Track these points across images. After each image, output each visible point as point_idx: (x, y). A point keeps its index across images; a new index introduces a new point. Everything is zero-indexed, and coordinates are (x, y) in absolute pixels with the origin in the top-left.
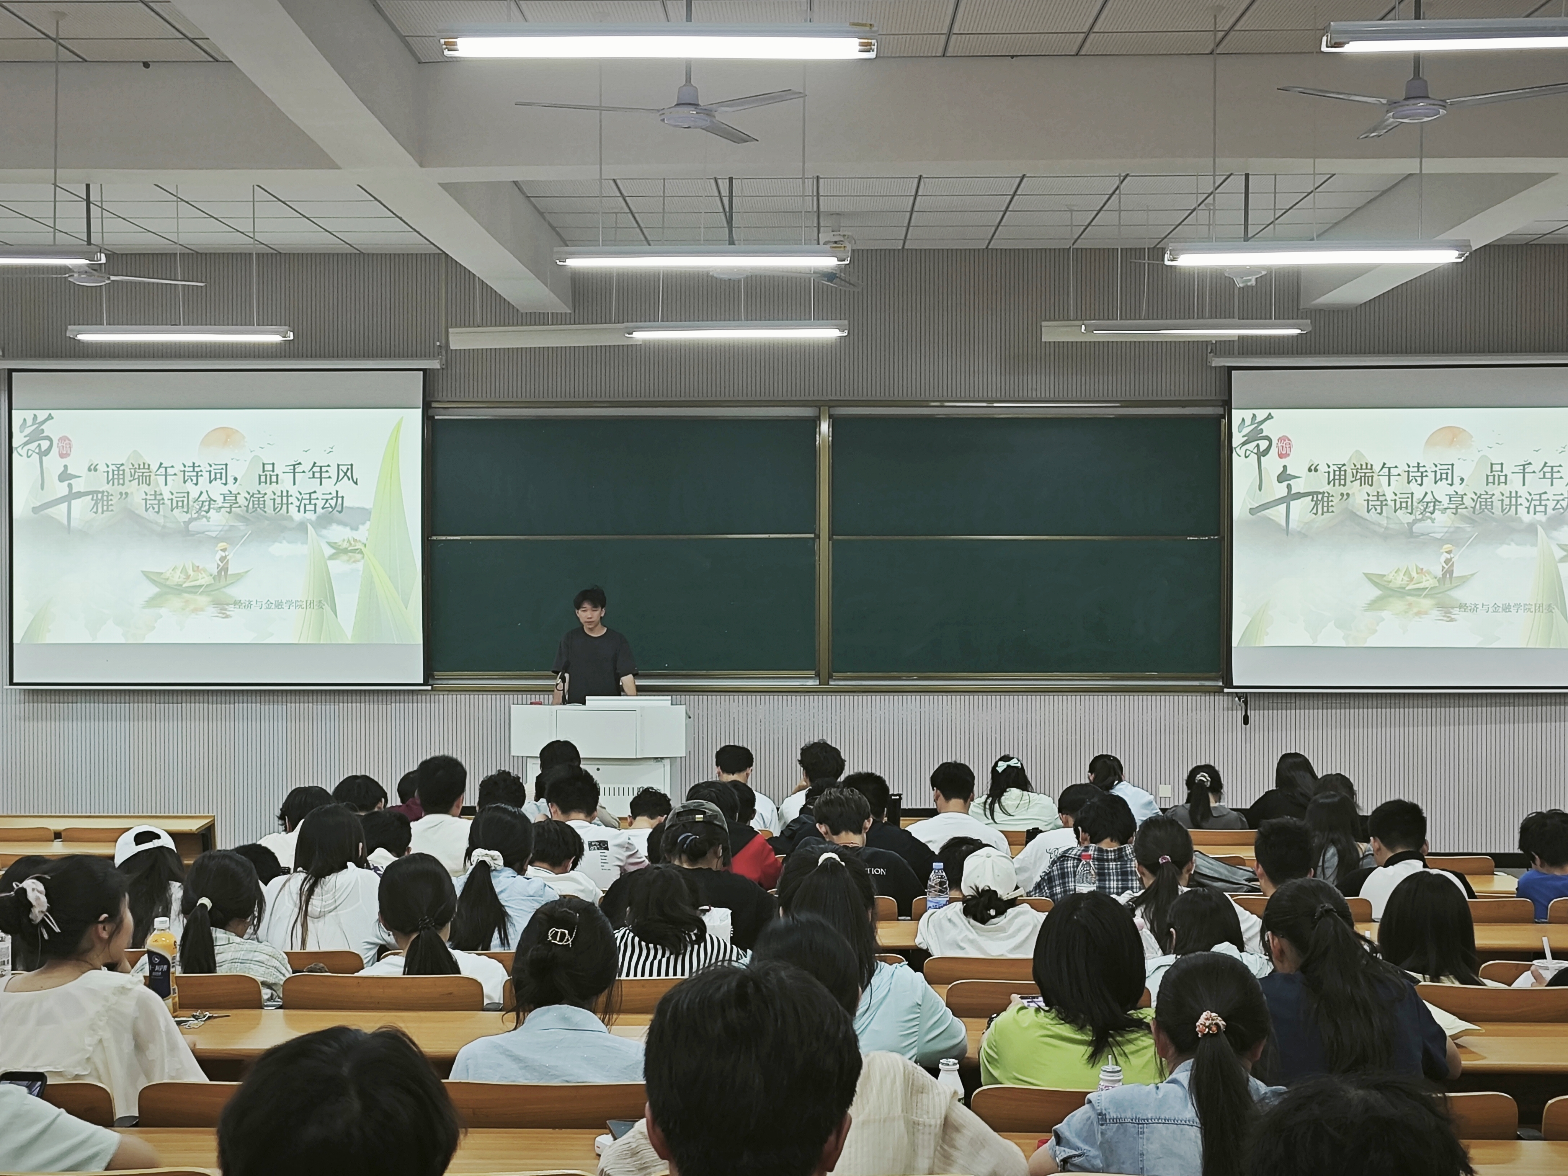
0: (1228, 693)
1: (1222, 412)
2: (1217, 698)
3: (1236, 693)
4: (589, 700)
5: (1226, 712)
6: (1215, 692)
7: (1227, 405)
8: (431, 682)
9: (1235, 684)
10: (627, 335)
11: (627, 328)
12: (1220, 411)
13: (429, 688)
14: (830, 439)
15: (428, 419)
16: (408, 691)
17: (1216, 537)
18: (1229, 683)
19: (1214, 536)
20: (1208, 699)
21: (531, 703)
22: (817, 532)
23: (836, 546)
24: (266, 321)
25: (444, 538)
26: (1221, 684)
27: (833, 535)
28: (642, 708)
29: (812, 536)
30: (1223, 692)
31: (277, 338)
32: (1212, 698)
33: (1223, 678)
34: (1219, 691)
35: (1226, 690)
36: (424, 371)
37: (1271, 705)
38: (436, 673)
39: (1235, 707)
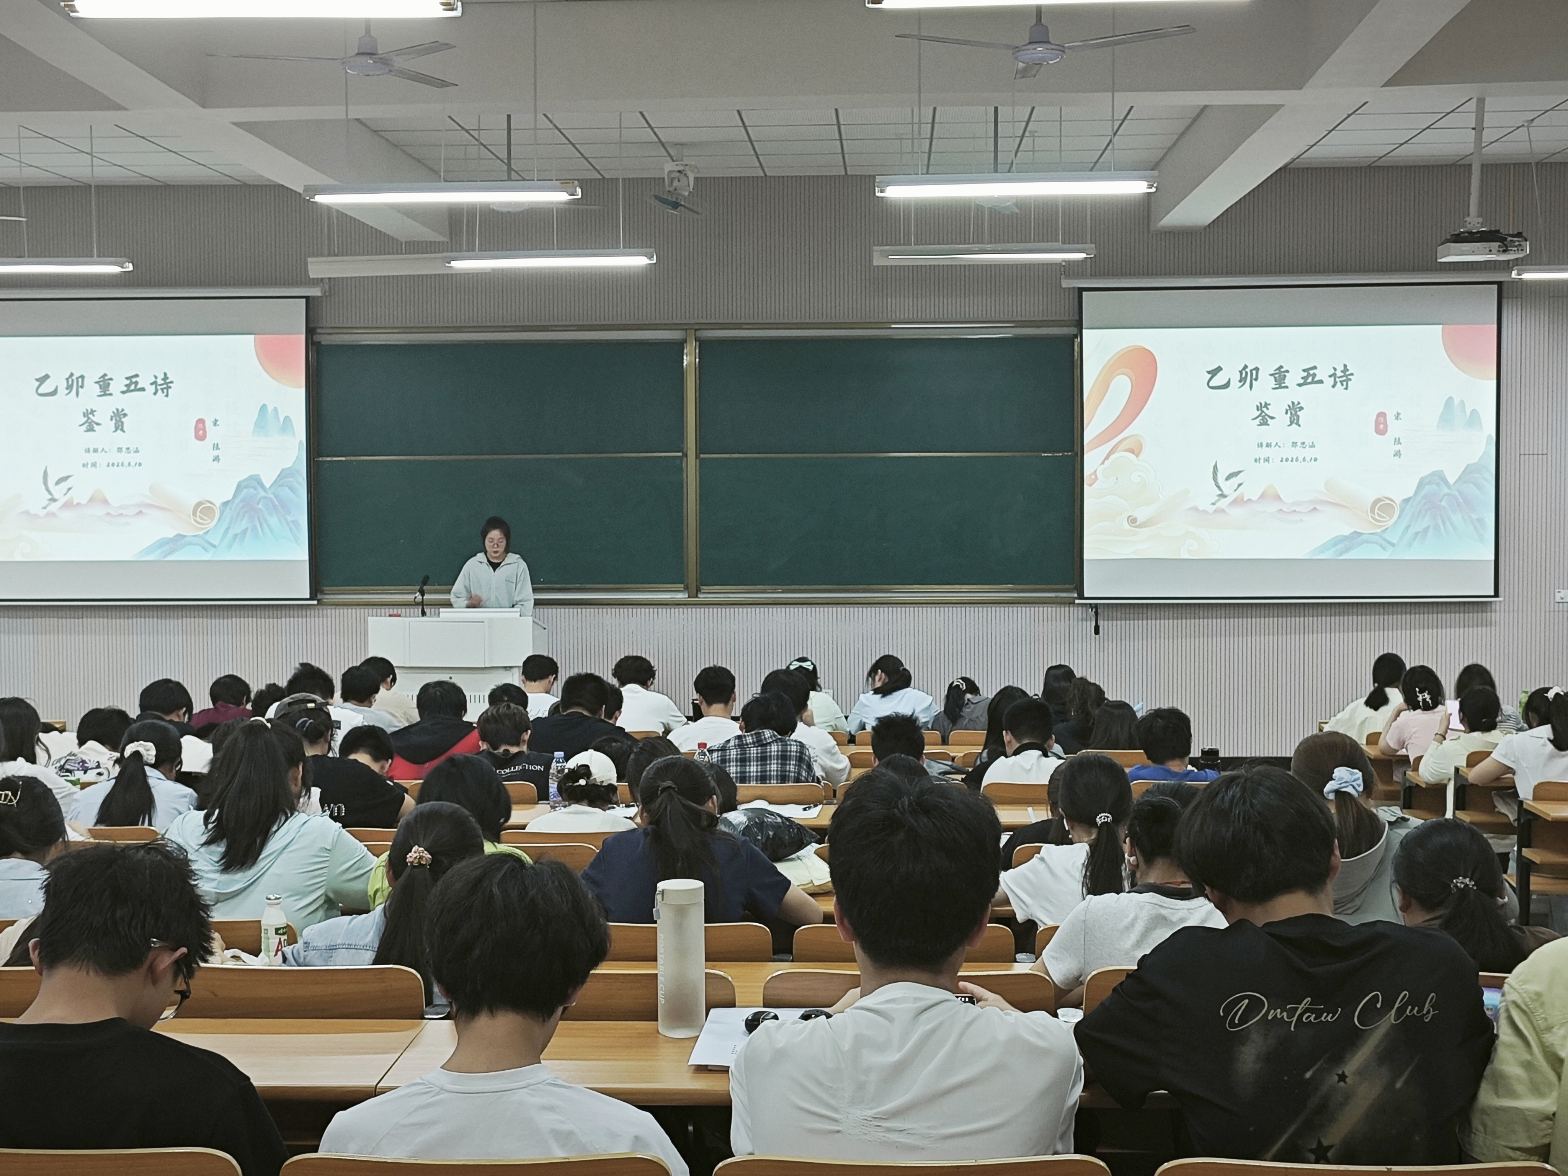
0: (1079, 604)
1: (1075, 332)
2: (1071, 609)
3: (1090, 604)
4: (442, 612)
5: (1080, 623)
6: (1070, 604)
7: (1079, 325)
8: (319, 597)
9: (1086, 595)
10: (447, 265)
11: (445, 257)
12: (1074, 330)
13: (315, 602)
14: (697, 360)
15: (312, 344)
16: (298, 605)
17: (1070, 454)
18: (1081, 596)
19: (1068, 452)
20: (1064, 610)
21: (390, 616)
22: (685, 450)
23: (702, 464)
24: (105, 254)
25: (329, 459)
26: (1076, 595)
27: (700, 453)
28: (491, 620)
29: (680, 454)
30: (1074, 603)
31: (115, 269)
32: (1067, 609)
33: (1077, 589)
34: (1071, 603)
35: (1077, 601)
36: (307, 298)
37: (1123, 615)
38: (325, 588)
39: (1089, 618)
